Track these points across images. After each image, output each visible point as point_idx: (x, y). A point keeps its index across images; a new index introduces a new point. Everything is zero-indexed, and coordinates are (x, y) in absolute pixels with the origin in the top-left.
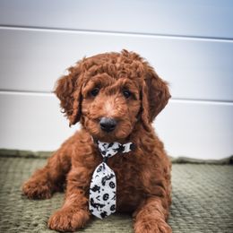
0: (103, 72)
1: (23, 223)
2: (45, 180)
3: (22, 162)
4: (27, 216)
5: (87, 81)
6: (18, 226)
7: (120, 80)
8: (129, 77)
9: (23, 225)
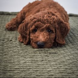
0: (39, 21)
1: (6, 39)
2: (15, 23)
3: (5, 16)
4: (8, 37)
5: (32, 26)
6: (4, 41)
7: (46, 25)
8: (50, 24)
9: (6, 40)
